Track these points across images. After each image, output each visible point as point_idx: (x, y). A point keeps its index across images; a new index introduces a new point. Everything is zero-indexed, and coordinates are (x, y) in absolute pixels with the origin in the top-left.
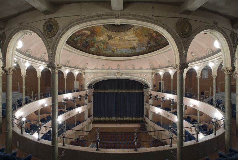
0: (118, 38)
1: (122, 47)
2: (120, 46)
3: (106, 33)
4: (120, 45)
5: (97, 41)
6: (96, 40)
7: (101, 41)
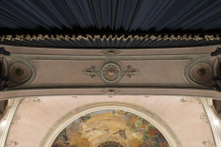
0: (111, 132)
1: (105, 116)
2: (108, 118)
3: (126, 142)
4: (108, 120)
6: (142, 136)
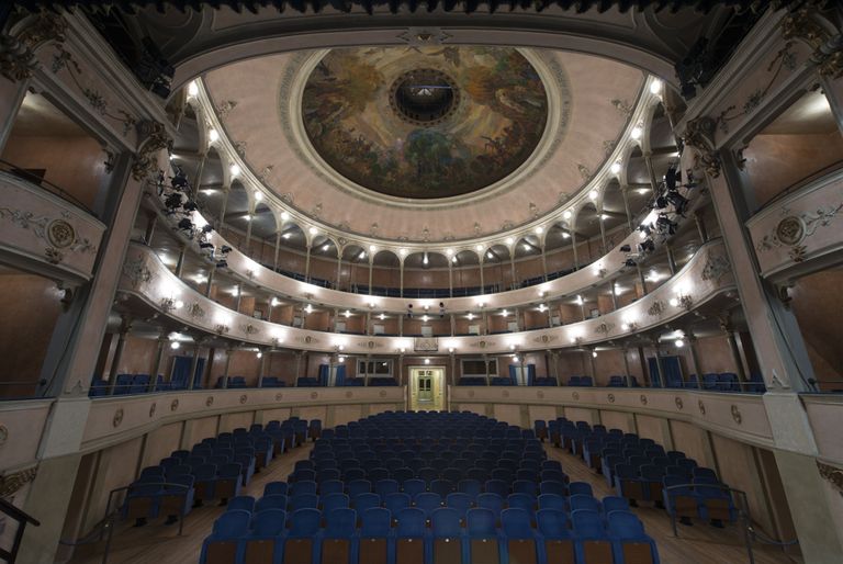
3: (460, 70)
5: (496, 59)
6: (496, 63)
7: (486, 52)
